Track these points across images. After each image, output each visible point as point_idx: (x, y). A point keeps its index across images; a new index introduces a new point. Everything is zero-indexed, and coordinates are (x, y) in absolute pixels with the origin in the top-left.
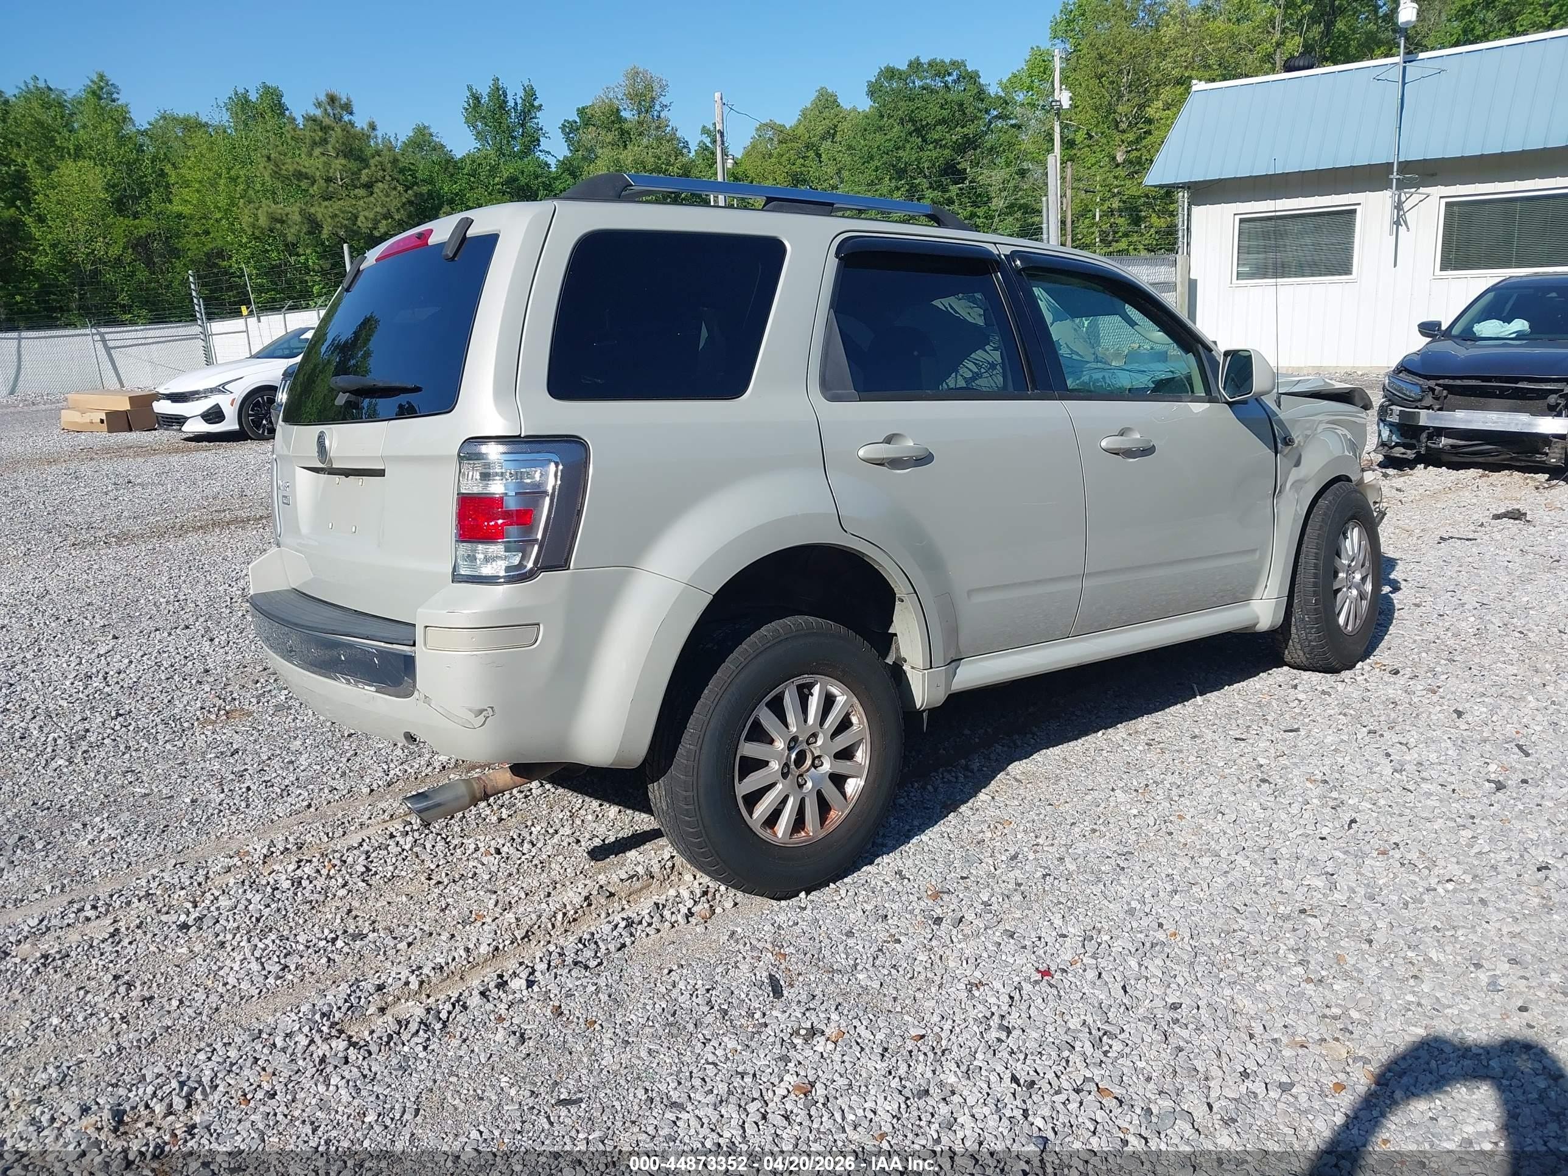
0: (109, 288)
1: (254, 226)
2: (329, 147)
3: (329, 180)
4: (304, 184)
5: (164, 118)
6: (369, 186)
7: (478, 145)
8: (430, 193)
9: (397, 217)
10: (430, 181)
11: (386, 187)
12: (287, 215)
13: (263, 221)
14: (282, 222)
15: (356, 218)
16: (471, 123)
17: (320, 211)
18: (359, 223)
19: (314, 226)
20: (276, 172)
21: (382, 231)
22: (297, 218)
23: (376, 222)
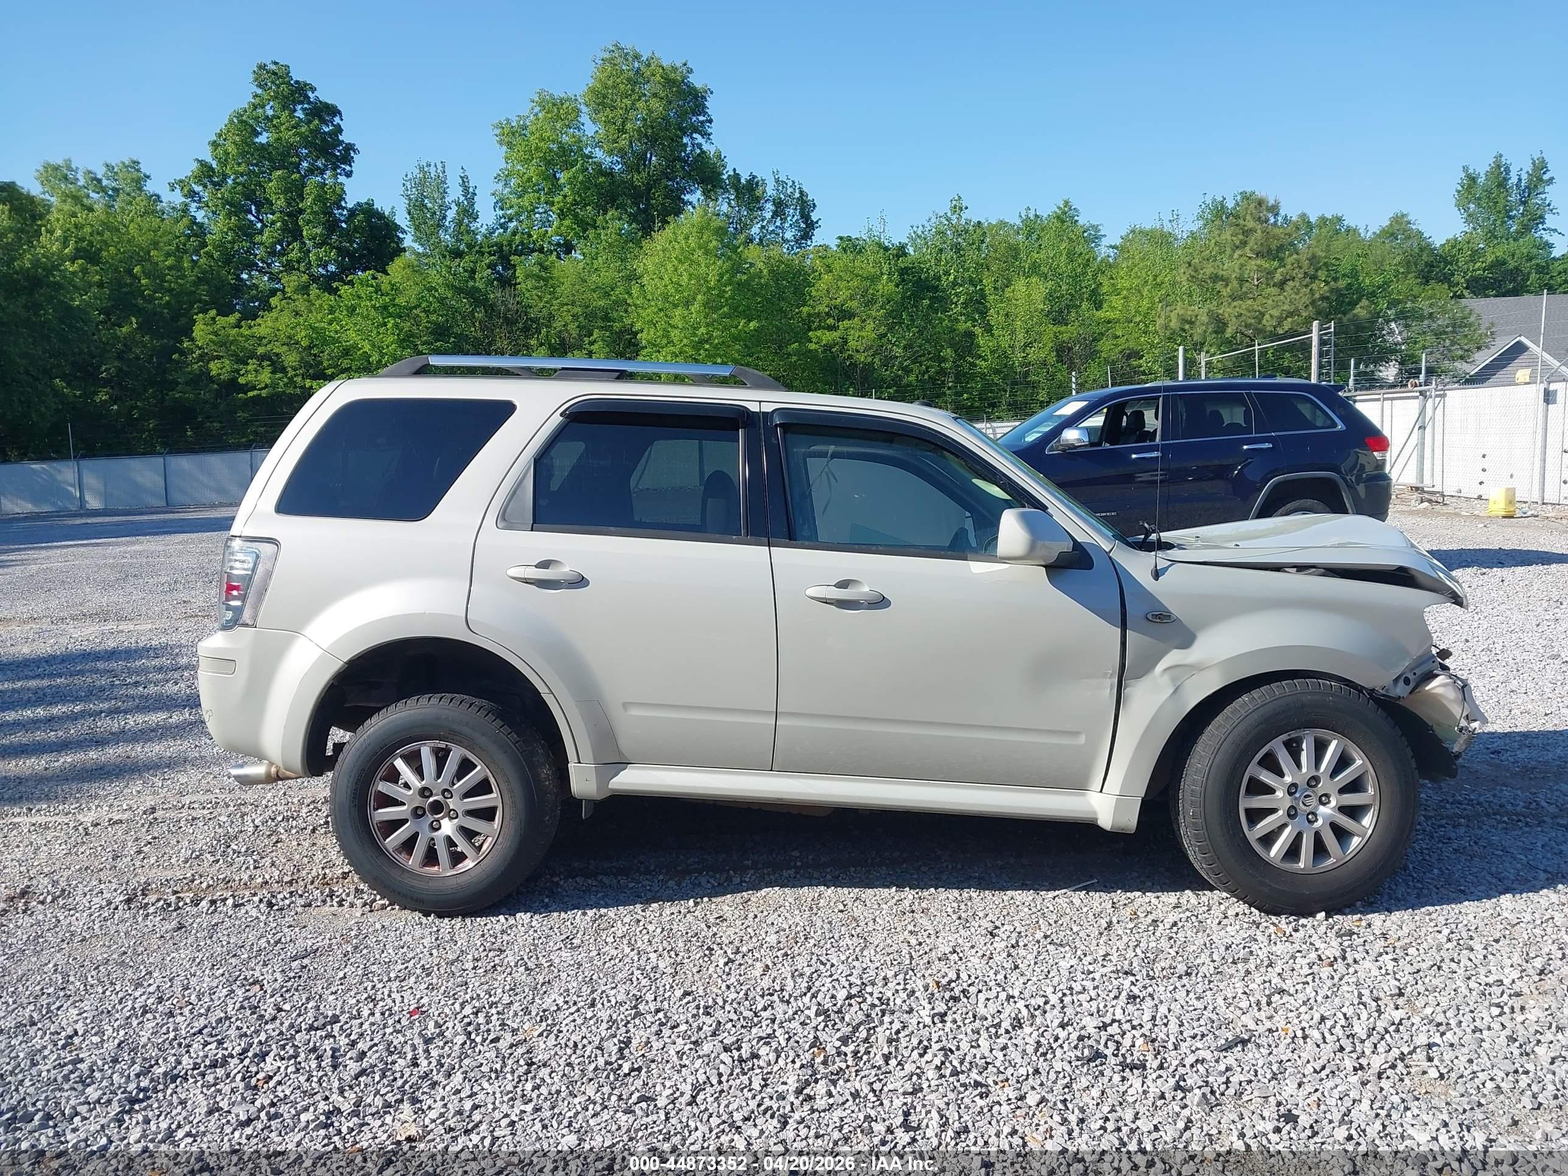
0: (1034, 386)
1: (1166, 327)
2: (1248, 248)
3: (1242, 281)
4: (1219, 286)
5: (1133, 231)
6: (1281, 285)
7: (1466, 229)
8: (1349, 286)
9: (1304, 314)
10: (1354, 274)
11: (1298, 284)
12: (1196, 316)
13: (1174, 324)
14: (1191, 323)
15: (1263, 314)
16: (1462, 205)
17: (1227, 311)
18: (1264, 322)
19: (1220, 325)
20: (1193, 277)
21: (1286, 328)
22: (1204, 318)
23: (1280, 321)
